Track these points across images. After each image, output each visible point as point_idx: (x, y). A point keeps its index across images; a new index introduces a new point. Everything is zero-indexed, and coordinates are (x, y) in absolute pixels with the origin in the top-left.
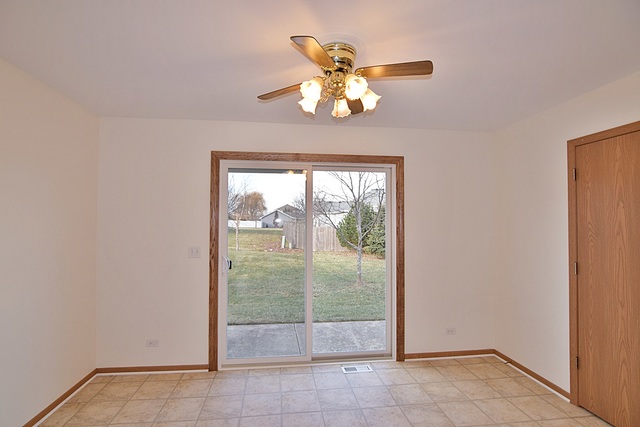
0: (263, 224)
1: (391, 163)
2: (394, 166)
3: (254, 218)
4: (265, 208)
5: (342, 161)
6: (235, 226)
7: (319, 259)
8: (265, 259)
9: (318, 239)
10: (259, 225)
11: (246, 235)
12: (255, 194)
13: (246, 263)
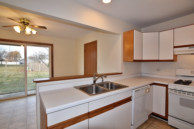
0: (20, 63)
1: (50, 45)
2: (51, 46)
3: (16, 61)
4: (21, 57)
5: (36, 44)
6: (5, 64)
7: (41, 74)
8: (19, 75)
9: (41, 67)
10: (18, 63)
11: (12, 67)
12: (16, 51)
13: (10, 76)
